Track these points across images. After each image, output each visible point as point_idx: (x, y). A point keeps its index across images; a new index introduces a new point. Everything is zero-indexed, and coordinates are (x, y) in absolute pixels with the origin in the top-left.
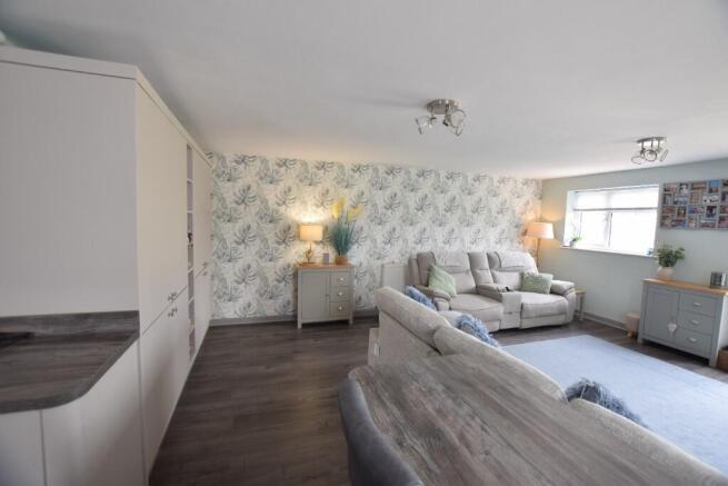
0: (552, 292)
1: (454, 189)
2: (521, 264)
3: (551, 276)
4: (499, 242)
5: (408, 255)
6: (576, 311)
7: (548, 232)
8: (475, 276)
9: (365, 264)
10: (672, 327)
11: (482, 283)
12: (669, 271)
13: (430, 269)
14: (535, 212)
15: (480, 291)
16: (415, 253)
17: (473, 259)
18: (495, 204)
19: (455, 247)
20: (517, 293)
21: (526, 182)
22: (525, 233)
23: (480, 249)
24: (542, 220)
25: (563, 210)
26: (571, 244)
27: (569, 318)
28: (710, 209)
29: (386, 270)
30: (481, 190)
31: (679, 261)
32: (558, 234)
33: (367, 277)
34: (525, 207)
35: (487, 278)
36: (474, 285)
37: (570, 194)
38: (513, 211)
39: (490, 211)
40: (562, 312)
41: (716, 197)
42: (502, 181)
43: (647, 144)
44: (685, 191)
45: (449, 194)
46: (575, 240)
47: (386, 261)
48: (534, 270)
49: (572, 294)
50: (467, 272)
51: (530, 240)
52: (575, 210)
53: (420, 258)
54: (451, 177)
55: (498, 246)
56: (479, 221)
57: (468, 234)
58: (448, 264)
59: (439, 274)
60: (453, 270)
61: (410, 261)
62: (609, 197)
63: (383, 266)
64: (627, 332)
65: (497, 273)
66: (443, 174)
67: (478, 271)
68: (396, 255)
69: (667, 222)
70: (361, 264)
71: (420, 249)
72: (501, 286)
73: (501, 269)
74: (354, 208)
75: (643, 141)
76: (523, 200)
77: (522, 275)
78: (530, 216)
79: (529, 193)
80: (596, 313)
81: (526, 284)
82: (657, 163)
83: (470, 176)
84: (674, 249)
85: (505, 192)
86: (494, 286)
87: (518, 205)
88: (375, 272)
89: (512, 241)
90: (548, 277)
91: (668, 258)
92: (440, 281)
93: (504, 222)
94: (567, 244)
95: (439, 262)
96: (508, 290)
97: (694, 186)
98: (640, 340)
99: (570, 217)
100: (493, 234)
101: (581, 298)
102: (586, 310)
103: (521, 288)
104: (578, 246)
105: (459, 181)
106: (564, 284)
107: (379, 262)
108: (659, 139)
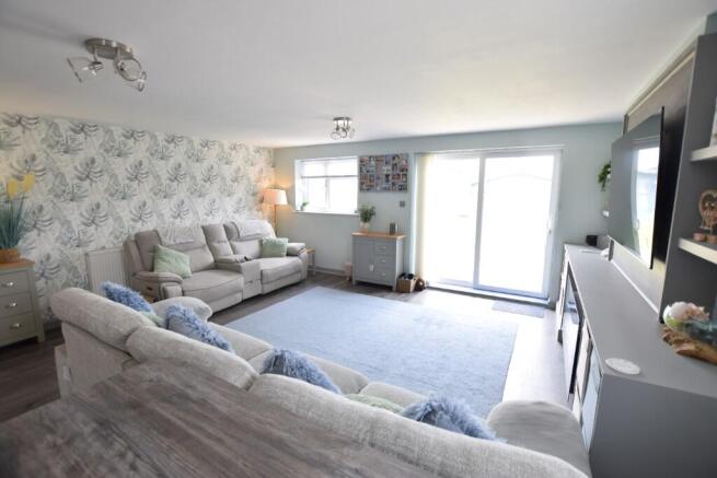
0: (288, 255)
1: (178, 154)
2: (259, 232)
3: (287, 240)
4: (237, 211)
5: (125, 237)
6: (309, 267)
7: (282, 199)
8: (213, 250)
9: (55, 255)
10: (372, 268)
11: (222, 257)
12: (367, 225)
13: (155, 250)
14: (270, 180)
15: (220, 265)
16: (133, 233)
17: (208, 232)
18: (228, 171)
19: (188, 221)
20: (255, 261)
21: (258, 150)
22: (262, 201)
23: (217, 221)
24: (276, 187)
25: (293, 179)
26: (302, 208)
27: (304, 275)
28: (387, 176)
29: (92, 259)
30: (211, 156)
31: (373, 217)
32: (291, 201)
33: (64, 271)
34: (259, 174)
35: (226, 251)
36: (212, 260)
37: (297, 162)
38: (249, 179)
39: (223, 179)
40: (298, 271)
41: (390, 168)
42: (234, 148)
43: (341, 122)
44: (373, 163)
45: (172, 161)
46: (304, 204)
47: (92, 247)
48: (272, 236)
49: (304, 254)
50: (203, 247)
51: (267, 208)
52: (302, 177)
53: (139, 239)
54: (172, 140)
55: (236, 216)
56: (213, 191)
57: (201, 206)
58: (178, 241)
59: (167, 254)
60: (185, 248)
61: (126, 244)
62: (326, 165)
63: (86, 254)
64: (345, 277)
65: (236, 244)
66: (161, 138)
67: (216, 245)
68: (105, 239)
69: (364, 187)
70: (48, 257)
71: (140, 227)
72: (239, 257)
73: (239, 239)
74: (20, 179)
75: (337, 119)
76: (257, 168)
77: (261, 242)
78: (265, 184)
79: (262, 161)
80: (325, 266)
81: (266, 250)
82: (348, 140)
83: (197, 142)
84: (370, 208)
85: (238, 160)
86: (233, 257)
87: (252, 173)
88: (77, 264)
89: (250, 209)
90: (284, 241)
91: (366, 215)
92: (169, 262)
93: (240, 191)
94: (299, 209)
95: (165, 240)
96: (246, 259)
97: (378, 159)
98: (354, 282)
99: (298, 183)
100: (229, 204)
101: (312, 255)
102: (318, 265)
103: (261, 255)
104: (307, 209)
105: (183, 147)
106: (296, 245)
107: (80, 251)
108: (348, 119)
